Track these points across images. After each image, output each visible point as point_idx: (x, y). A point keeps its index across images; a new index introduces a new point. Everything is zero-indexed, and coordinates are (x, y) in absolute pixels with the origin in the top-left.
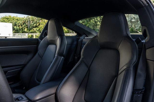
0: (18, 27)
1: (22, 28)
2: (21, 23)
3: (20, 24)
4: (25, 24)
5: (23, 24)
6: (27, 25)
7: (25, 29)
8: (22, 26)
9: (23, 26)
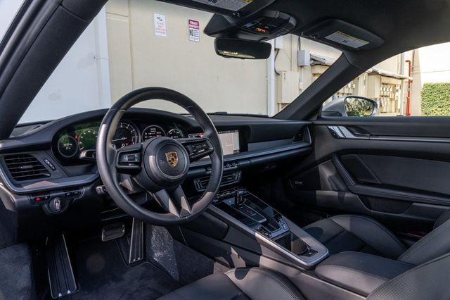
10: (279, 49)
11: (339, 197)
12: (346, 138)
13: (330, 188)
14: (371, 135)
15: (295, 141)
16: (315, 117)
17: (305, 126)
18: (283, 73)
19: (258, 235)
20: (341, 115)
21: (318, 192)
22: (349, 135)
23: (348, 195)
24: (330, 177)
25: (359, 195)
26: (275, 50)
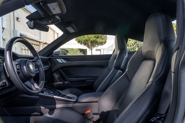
0: (130, 47)
1: (133, 48)
2: (133, 43)
3: (131, 44)
4: (136, 44)
5: (134, 44)
6: (138, 44)
7: (136, 48)
8: (133, 46)
9: (135, 45)
10: (4, 28)
11: (63, 84)
12: (63, 63)
13: (58, 81)
14: (72, 61)
15: (45, 65)
16: (51, 56)
17: (49, 59)
18: (7, 39)
19: (55, 97)
20: (58, 55)
21: (55, 84)
22: (64, 61)
23: (66, 82)
24: (58, 77)
25: (70, 81)
26: (2, 28)
